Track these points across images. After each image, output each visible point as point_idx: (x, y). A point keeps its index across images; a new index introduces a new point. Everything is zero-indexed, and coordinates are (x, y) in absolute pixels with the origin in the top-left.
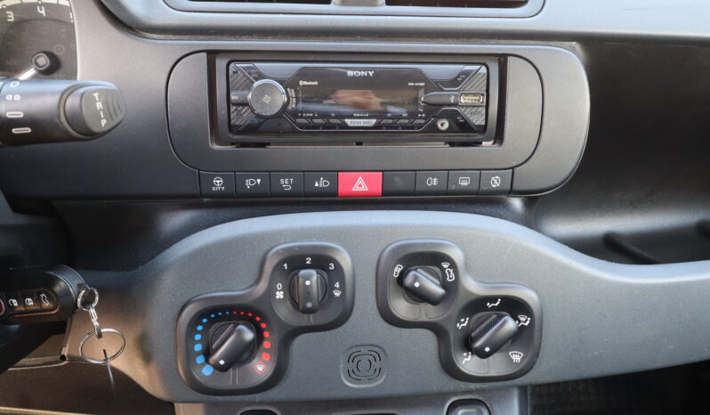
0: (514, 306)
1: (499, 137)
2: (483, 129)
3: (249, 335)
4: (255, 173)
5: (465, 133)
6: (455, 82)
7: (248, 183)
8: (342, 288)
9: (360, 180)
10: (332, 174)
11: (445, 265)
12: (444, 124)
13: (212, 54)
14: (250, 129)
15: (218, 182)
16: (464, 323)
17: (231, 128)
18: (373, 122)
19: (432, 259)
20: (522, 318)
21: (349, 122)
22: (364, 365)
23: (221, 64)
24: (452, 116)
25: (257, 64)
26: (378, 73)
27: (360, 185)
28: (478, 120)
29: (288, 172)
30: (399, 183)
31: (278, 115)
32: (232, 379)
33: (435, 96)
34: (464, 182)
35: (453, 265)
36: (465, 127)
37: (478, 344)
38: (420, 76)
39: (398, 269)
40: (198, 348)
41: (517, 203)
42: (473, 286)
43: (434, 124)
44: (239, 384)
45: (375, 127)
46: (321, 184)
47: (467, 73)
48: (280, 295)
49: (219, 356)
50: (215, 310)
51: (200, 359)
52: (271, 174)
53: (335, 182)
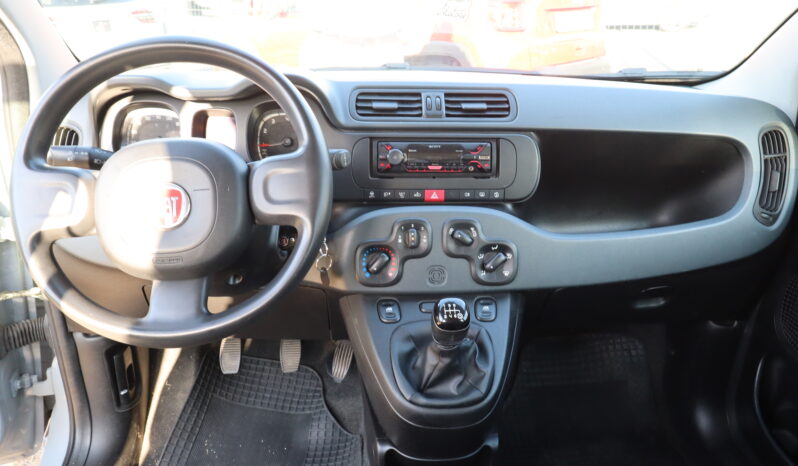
0: (504, 249)
1: (497, 173)
2: (490, 170)
3: (387, 258)
4: (388, 190)
5: (481, 172)
6: (476, 150)
7: (385, 194)
8: (428, 238)
9: (435, 194)
10: (422, 191)
11: (472, 229)
12: (472, 168)
13: (372, 139)
14: (387, 170)
15: (372, 194)
16: (481, 257)
17: (379, 170)
18: (440, 167)
19: (465, 226)
20: (508, 255)
21: (430, 167)
22: (436, 276)
23: (375, 143)
24: (475, 165)
25: (391, 143)
26: (443, 147)
27: (434, 196)
28: (487, 166)
29: (402, 190)
30: (453, 195)
31: (400, 165)
32: (378, 279)
33: (467, 156)
34: (482, 195)
35: (476, 229)
36: (482, 170)
37: (488, 266)
38: (460, 148)
39: (451, 230)
40: (364, 264)
41: (509, 206)
42: (484, 238)
43: (467, 169)
44: (382, 282)
45: (442, 169)
46: (417, 195)
47: (482, 146)
48: (400, 241)
49: (374, 267)
50: (372, 247)
51: (365, 269)
52: (395, 191)
53: (423, 194)
